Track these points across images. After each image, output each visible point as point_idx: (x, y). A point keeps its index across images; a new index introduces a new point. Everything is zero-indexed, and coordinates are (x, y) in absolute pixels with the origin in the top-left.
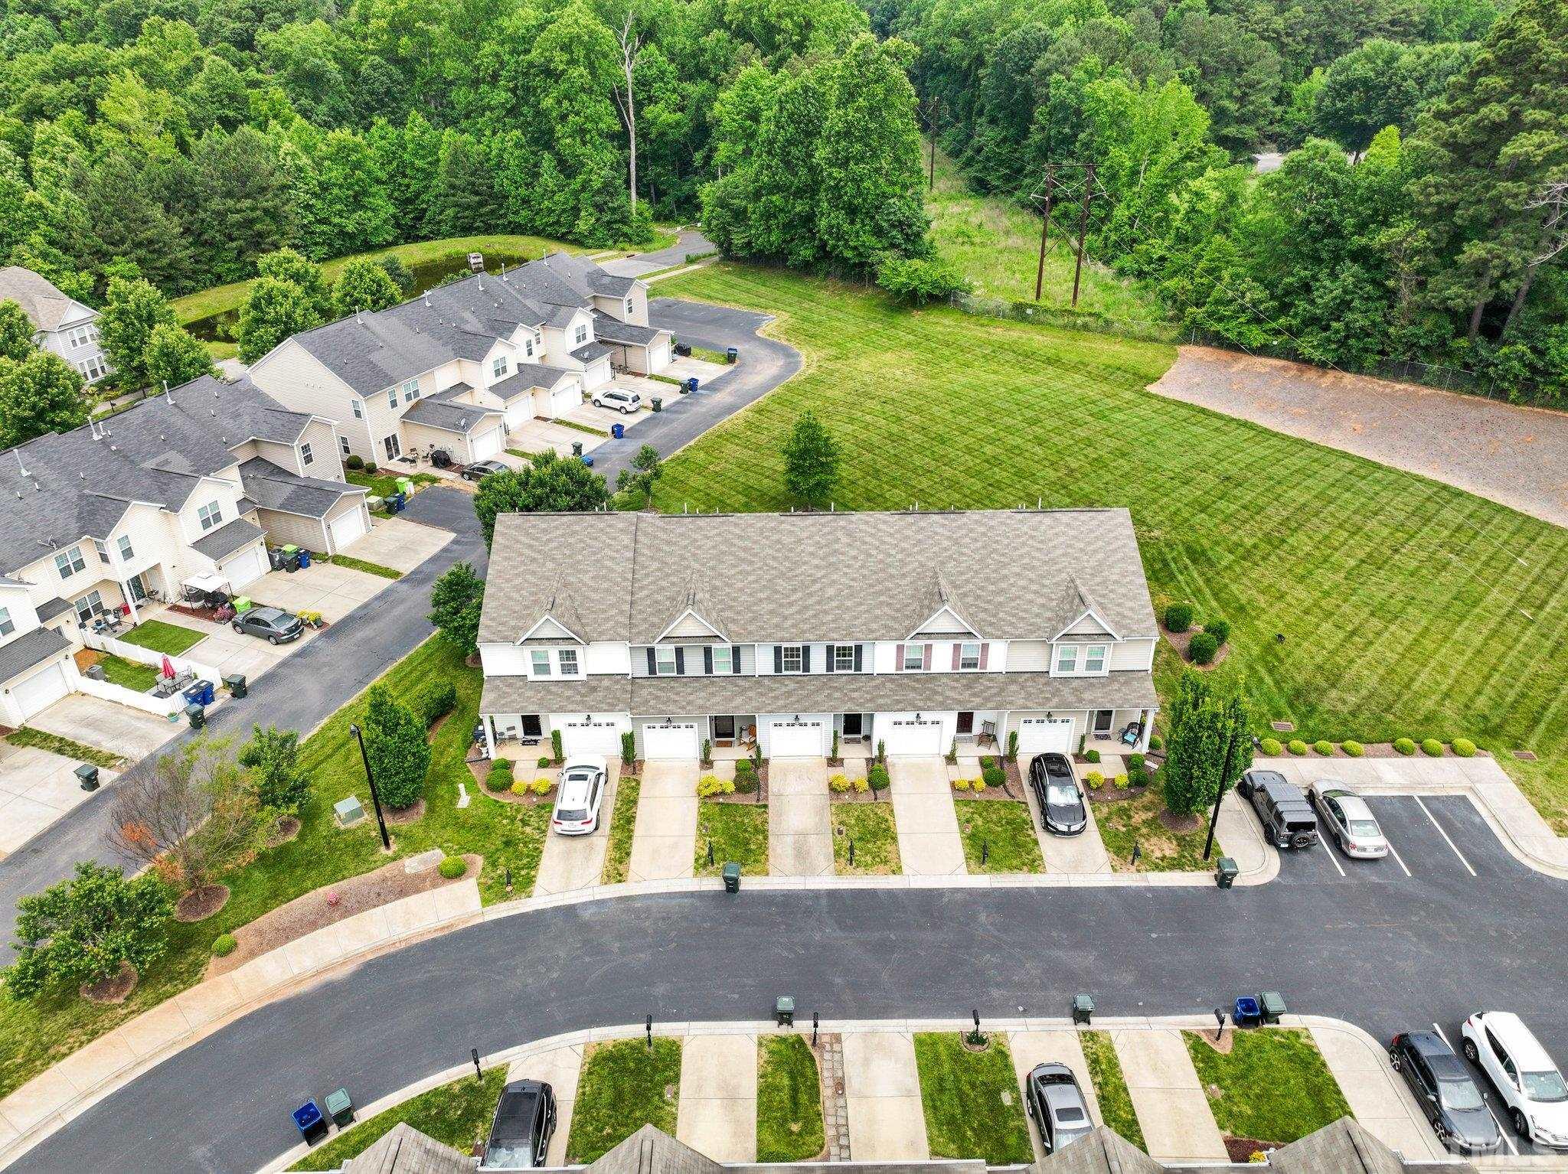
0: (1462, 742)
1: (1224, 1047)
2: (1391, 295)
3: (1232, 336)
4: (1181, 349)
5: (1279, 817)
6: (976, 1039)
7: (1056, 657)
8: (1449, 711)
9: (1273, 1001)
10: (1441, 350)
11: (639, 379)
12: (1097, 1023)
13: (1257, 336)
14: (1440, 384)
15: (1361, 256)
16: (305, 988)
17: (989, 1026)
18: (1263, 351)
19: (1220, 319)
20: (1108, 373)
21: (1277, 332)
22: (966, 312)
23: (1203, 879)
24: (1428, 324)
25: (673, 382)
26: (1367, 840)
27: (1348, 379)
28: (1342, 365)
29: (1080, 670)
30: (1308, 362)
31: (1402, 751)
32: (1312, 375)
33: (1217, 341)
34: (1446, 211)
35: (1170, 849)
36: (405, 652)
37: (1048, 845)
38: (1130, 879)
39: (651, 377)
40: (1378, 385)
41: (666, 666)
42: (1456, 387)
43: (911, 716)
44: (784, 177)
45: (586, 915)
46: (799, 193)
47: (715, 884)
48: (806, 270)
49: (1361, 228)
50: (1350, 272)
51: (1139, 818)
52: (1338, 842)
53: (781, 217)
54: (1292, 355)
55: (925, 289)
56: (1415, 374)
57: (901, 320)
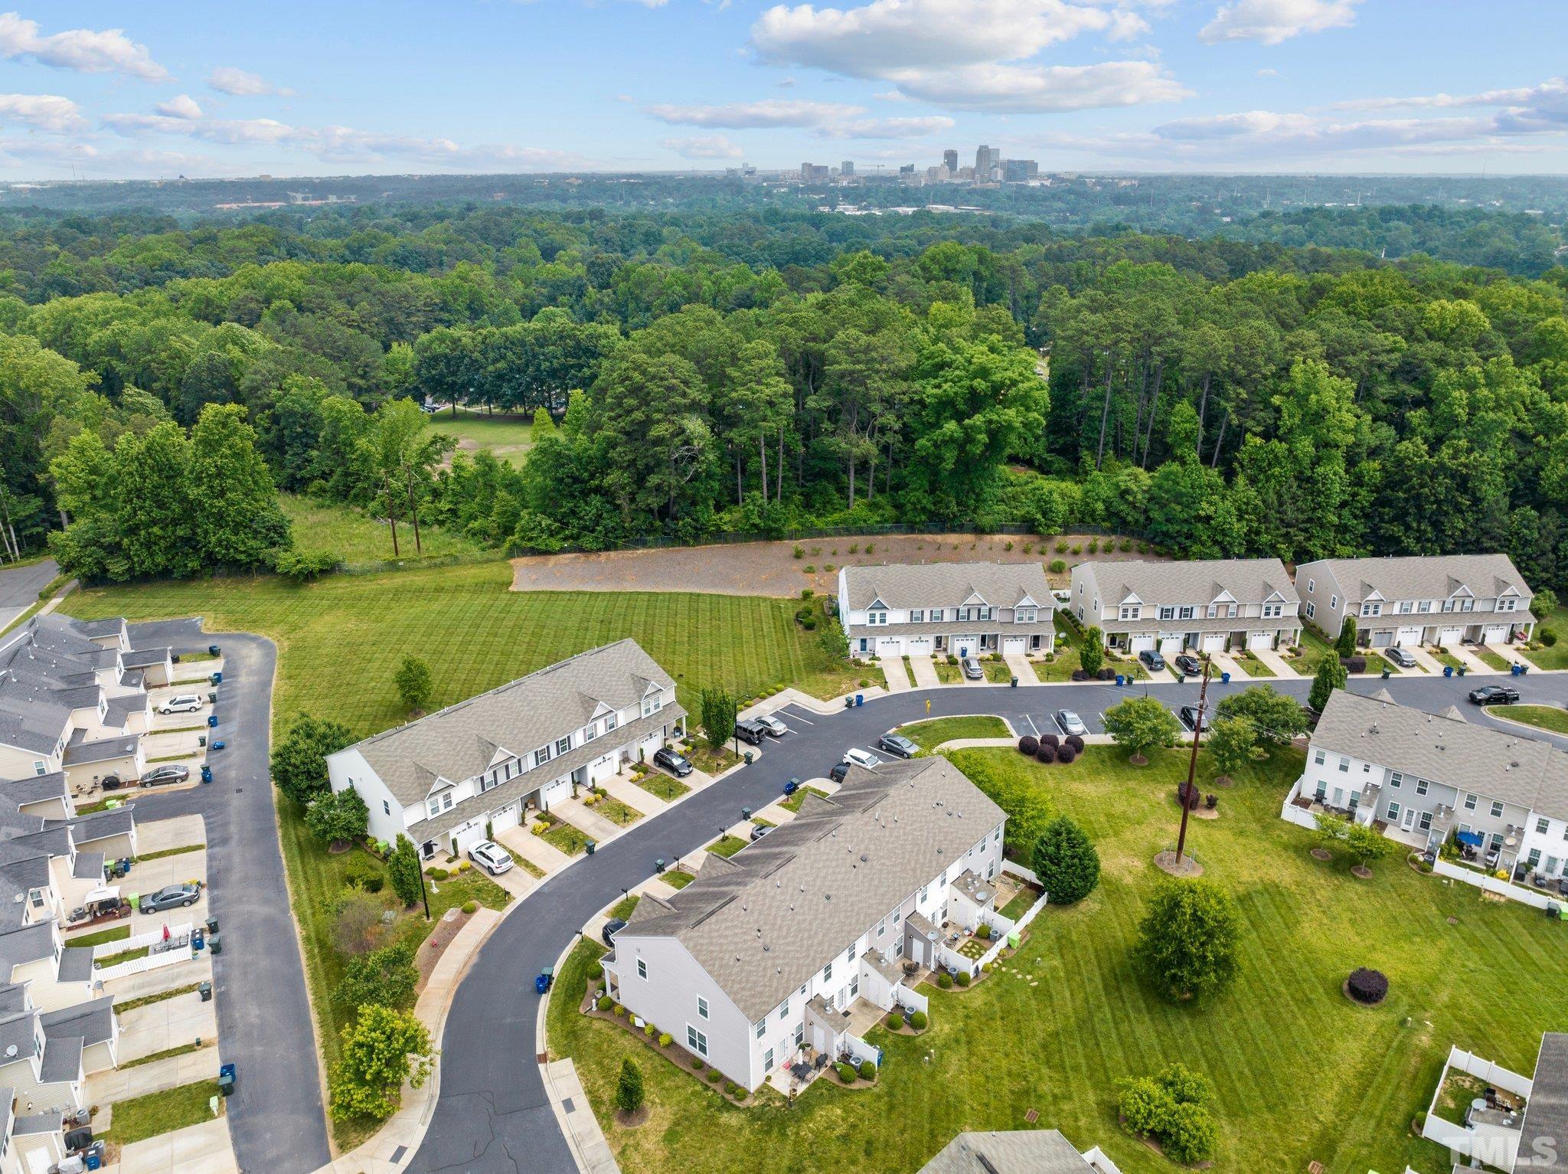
0: (780, 686)
1: (791, 802)
2: (618, 507)
3: (543, 547)
4: (512, 562)
5: (751, 732)
6: (725, 839)
7: (643, 709)
8: (765, 678)
9: (795, 781)
10: (651, 530)
11: (165, 689)
12: (753, 816)
13: (556, 544)
14: (656, 546)
15: (598, 490)
16: (466, 971)
17: (727, 833)
18: (563, 551)
19: (531, 539)
20: (479, 588)
21: (565, 539)
22: (352, 575)
23: (741, 765)
24: (642, 518)
25: (205, 680)
26: (780, 728)
27: (612, 554)
28: (607, 549)
29: (653, 711)
30: (591, 551)
31: (763, 698)
32: (593, 557)
33: (534, 552)
34: (632, 463)
35: (723, 762)
36: (282, 869)
37: (684, 781)
38: (720, 777)
39: (173, 684)
40: (629, 554)
41: (490, 784)
42: (664, 545)
43: (600, 760)
44: (156, 513)
45: (546, 889)
46: (175, 522)
47: (583, 855)
48: (191, 577)
49: (592, 477)
50: (596, 500)
51: (705, 758)
52: (770, 733)
53: (162, 543)
54: (581, 550)
55: (317, 567)
56: (644, 544)
57: (303, 592)
